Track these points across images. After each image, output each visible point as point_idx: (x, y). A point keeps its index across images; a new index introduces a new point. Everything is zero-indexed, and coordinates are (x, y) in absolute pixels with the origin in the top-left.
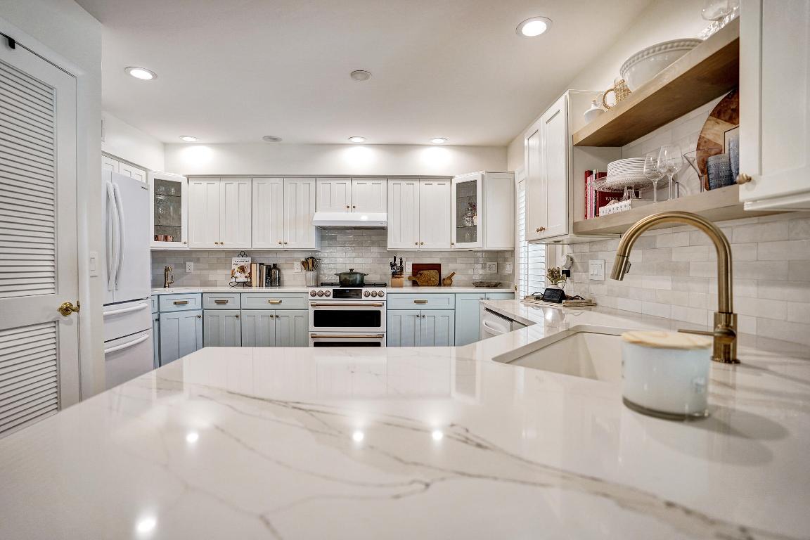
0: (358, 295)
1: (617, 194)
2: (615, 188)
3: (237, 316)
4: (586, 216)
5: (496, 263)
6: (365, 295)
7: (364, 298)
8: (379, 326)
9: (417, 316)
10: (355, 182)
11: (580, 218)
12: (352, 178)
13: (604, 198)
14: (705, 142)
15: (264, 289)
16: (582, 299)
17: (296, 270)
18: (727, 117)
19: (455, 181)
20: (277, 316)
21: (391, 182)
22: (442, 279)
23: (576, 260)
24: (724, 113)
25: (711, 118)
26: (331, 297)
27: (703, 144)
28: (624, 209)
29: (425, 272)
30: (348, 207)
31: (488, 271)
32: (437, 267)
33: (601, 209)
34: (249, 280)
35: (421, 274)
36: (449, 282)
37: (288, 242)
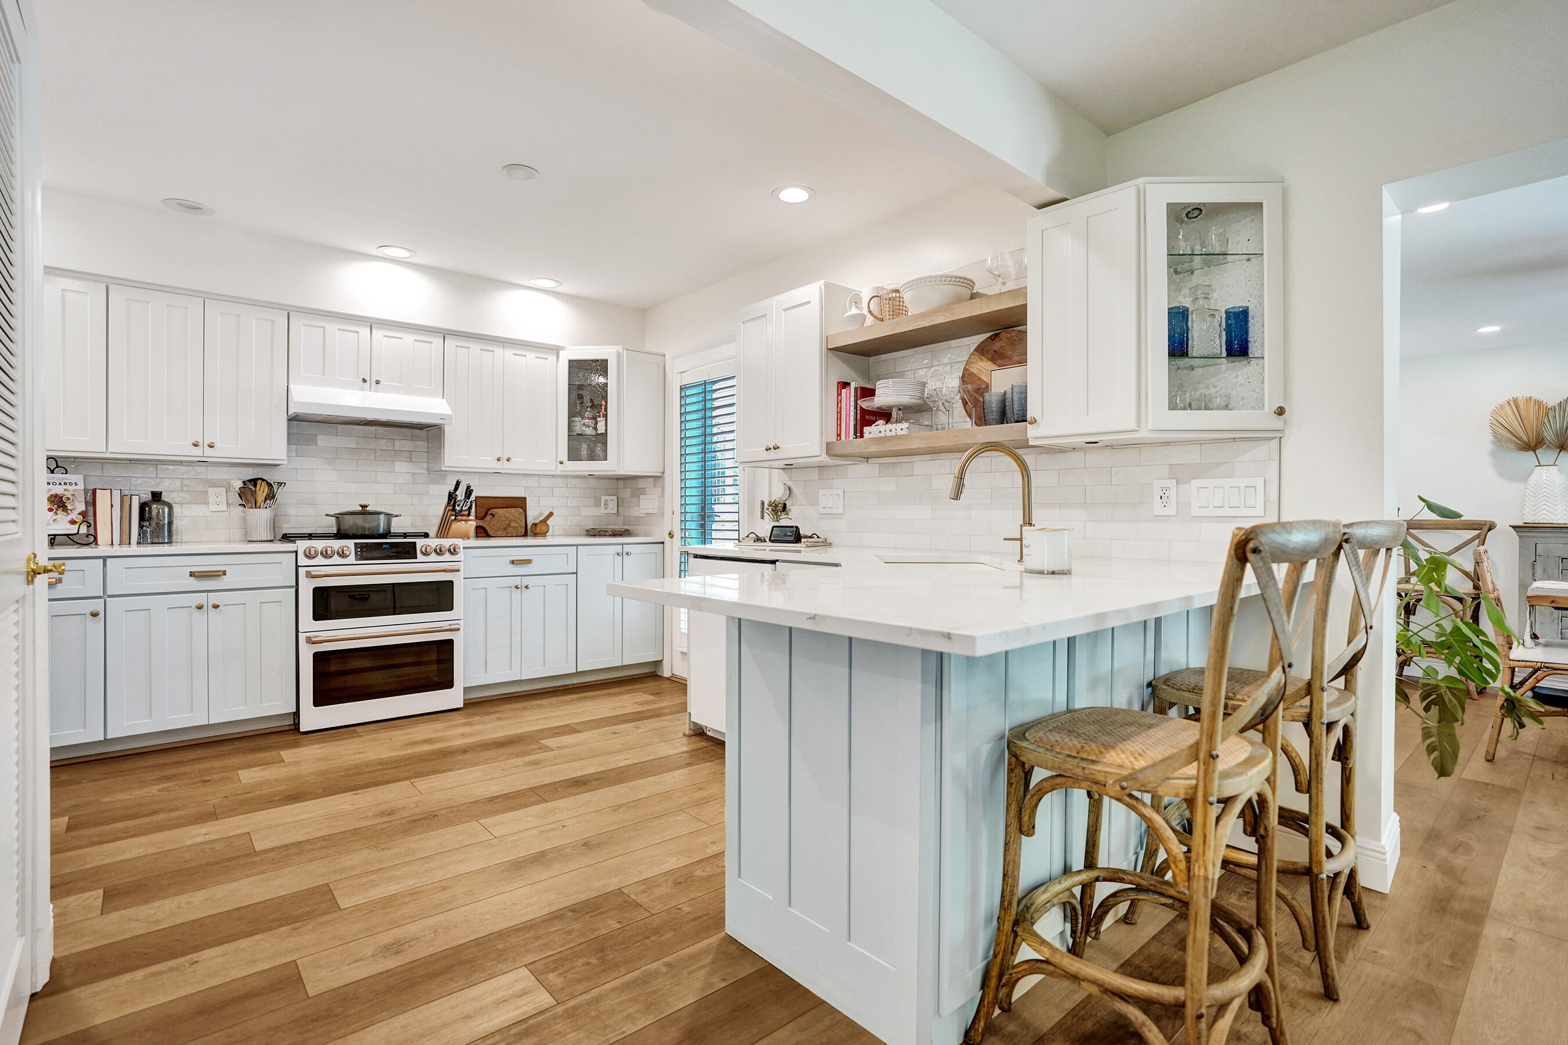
0: (408, 552)
1: (885, 415)
2: (884, 408)
3: (95, 615)
4: (839, 435)
5: (615, 498)
6: (422, 553)
7: (420, 557)
8: (451, 608)
9: (516, 587)
10: (378, 334)
11: (833, 438)
12: (372, 324)
13: (866, 418)
14: (970, 375)
15: (134, 549)
16: (818, 537)
17: (213, 508)
18: (990, 357)
19: (565, 357)
20: (216, 607)
21: (450, 343)
22: (529, 524)
23: (795, 490)
24: (987, 352)
25: (975, 353)
26: (352, 559)
27: (967, 375)
28: (899, 433)
29: (500, 511)
30: (364, 381)
31: (602, 511)
32: (520, 503)
33: (866, 429)
34: (84, 530)
35: (493, 515)
36: (544, 528)
37: (217, 445)
